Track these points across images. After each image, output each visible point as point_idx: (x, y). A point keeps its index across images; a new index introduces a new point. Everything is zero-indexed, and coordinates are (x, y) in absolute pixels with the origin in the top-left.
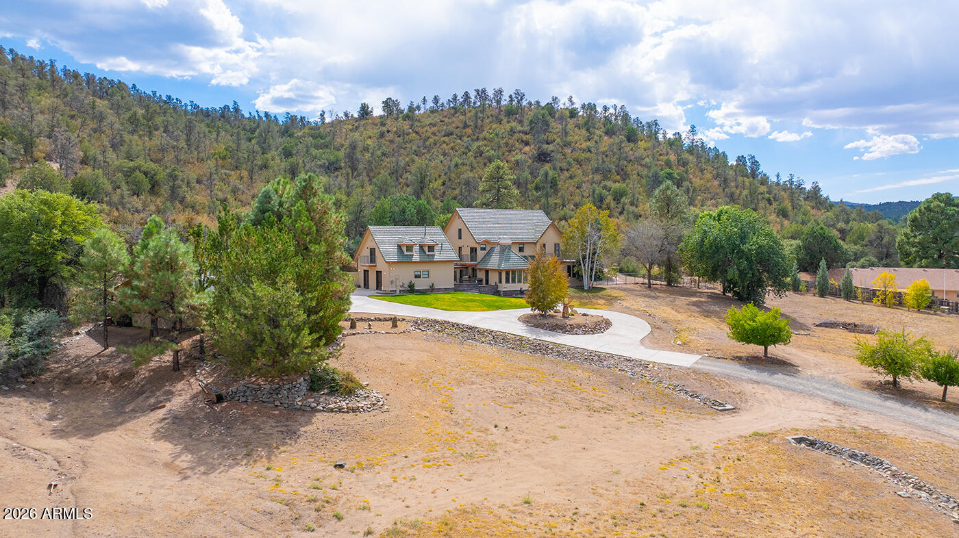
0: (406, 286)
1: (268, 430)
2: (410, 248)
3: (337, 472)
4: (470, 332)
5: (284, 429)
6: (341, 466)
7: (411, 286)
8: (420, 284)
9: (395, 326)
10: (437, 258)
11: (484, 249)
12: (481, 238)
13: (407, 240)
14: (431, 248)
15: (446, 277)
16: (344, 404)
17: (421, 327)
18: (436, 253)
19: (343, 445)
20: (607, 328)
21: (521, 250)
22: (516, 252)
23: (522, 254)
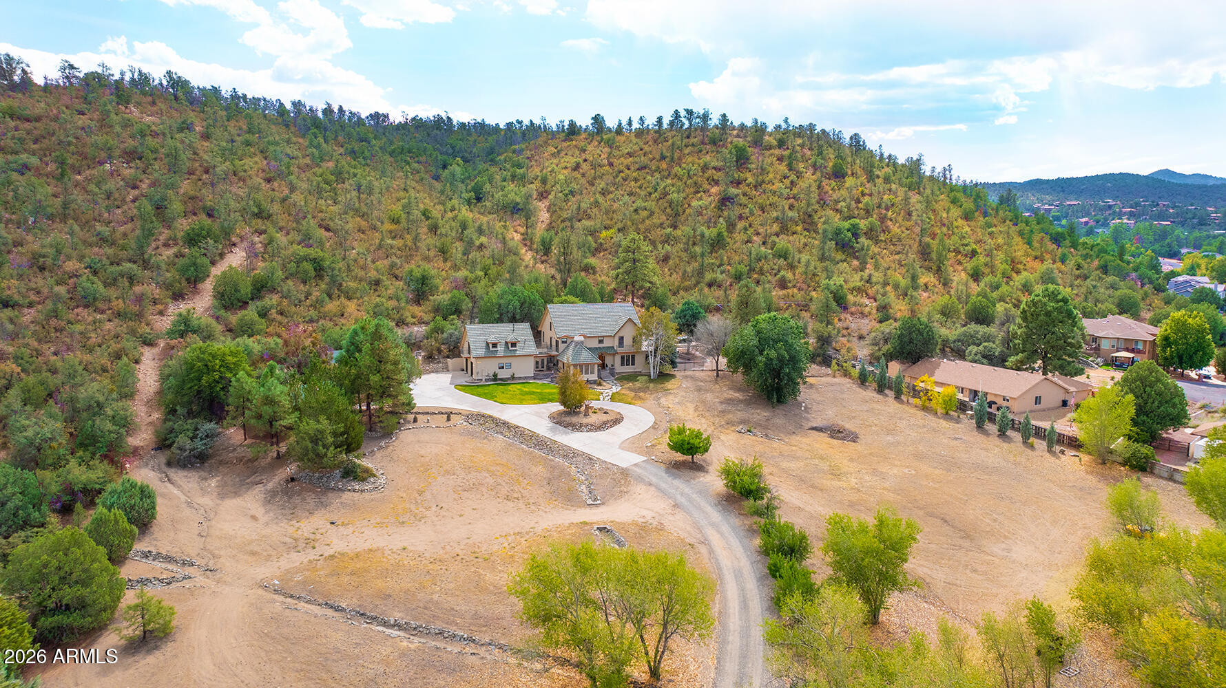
0: (491, 375)
1: (309, 500)
2: (495, 345)
3: (329, 526)
4: (504, 426)
5: (318, 500)
6: (333, 523)
7: (495, 375)
8: (503, 374)
9: (449, 419)
10: (518, 353)
11: (566, 342)
12: (563, 334)
13: (491, 339)
14: (514, 345)
15: (526, 368)
16: (357, 487)
17: (470, 421)
18: (517, 348)
19: (343, 511)
20: (611, 426)
21: (601, 342)
22: (595, 344)
23: (601, 345)
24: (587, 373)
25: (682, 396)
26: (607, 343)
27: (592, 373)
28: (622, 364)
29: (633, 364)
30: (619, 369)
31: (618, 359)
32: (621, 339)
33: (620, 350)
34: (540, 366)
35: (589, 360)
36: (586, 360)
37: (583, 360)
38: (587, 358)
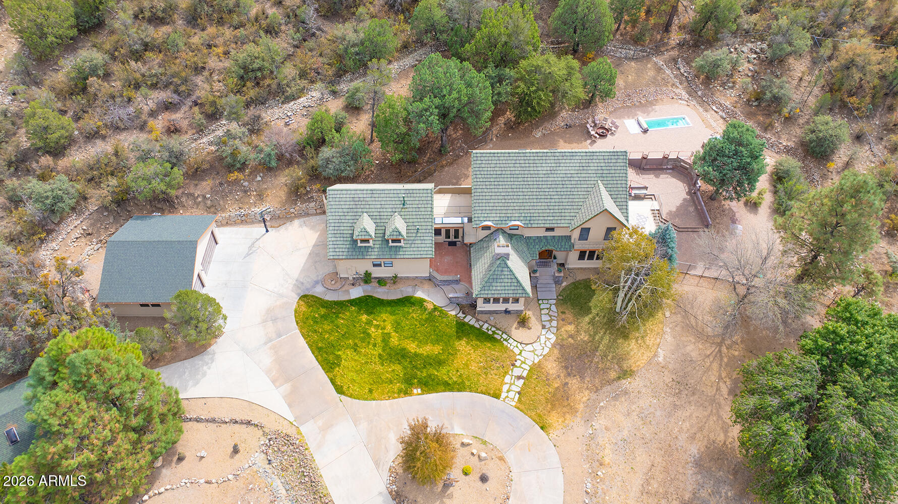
0: (362, 274)
2: (365, 241)
7: (368, 274)
8: (380, 272)
14: (396, 241)
18: (402, 244)
22: (539, 233)
23: (548, 234)
28: (581, 259)
30: (574, 263)
31: (574, 255)
32: (586, 230)
33: (580, 244)
35: (512, 292)
36: (506, 292)
37: (500, 292)
38: (509, 288)
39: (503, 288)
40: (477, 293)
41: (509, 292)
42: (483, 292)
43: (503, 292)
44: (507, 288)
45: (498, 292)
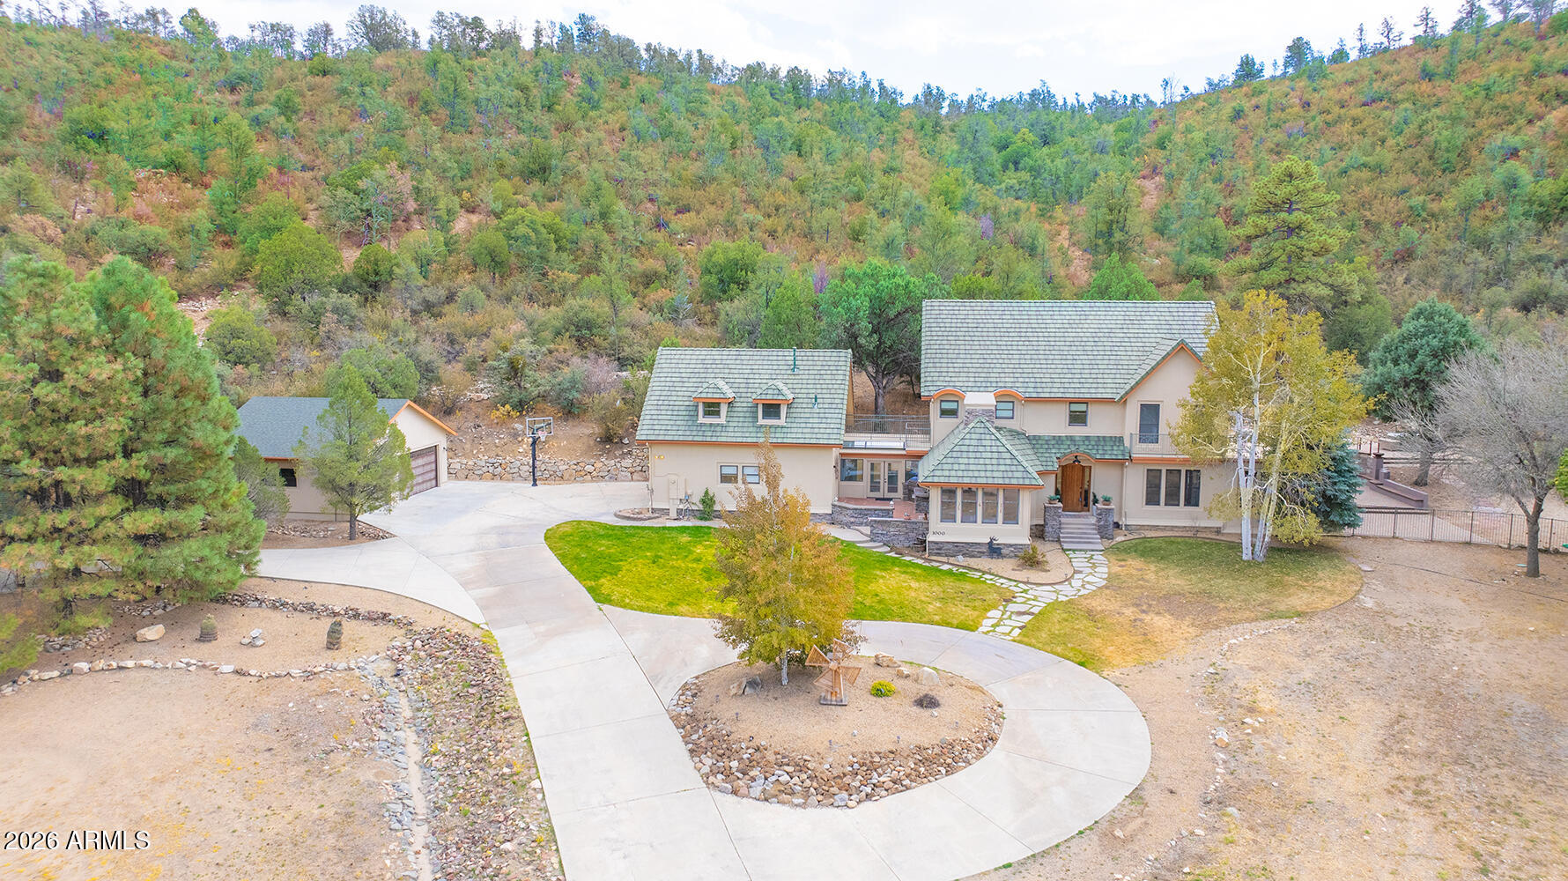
2: (712, 409)
7: (708, 500)
14: (773, 410)
18: (782, 421)
20: (898, 786)
21: (1078, 418)
22: (1053, 424)
23: (1078, 431)
24: (990, 517)
25: (1340, 654)
26: (1100, 424)
27: (1011, 517)
28: (1152, 499)
29: (1192, 500)
30: (1136, 512)
31: (1135, 483)
32: (1150, 413)
33: (1141, 450)
34: (884, 486)
35: (1000, 474)
36: (989, 474)
37: (976, 474)
38: (995, 468)
39: (983, 468)
40: (926, 474)
41: (995, 474)
42: (938, 473)
43: (983, 474)
44: (989, 468)
45: (971, 474)
